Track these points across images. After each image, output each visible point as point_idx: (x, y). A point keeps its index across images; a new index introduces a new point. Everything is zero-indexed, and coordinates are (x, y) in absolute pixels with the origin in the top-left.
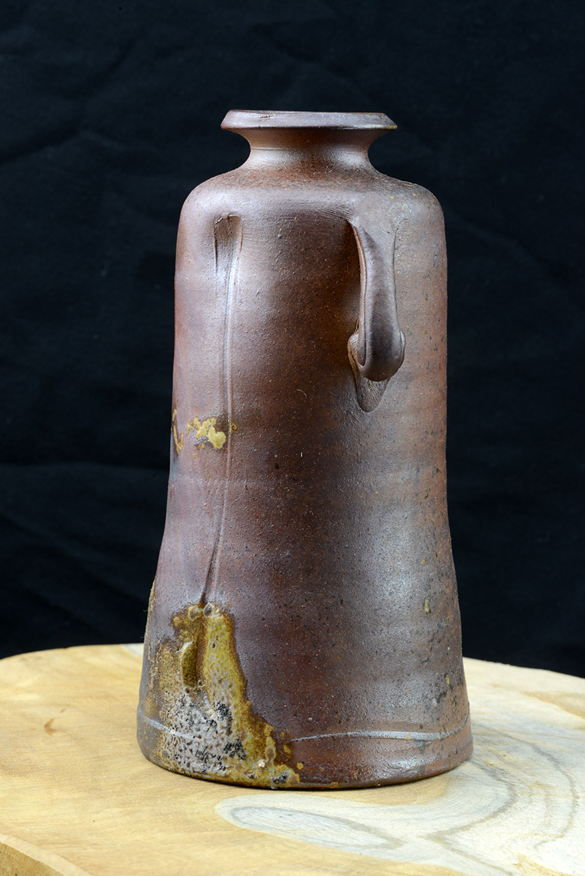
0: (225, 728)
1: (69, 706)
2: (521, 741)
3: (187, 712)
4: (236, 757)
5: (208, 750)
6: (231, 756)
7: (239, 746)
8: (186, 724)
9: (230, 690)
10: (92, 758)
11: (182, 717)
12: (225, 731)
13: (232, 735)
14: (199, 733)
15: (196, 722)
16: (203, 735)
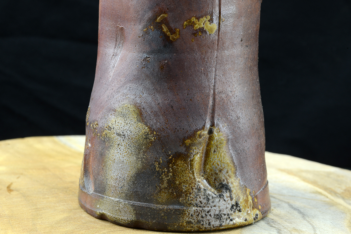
0: (229, 197)
1: (22, 174)
2: (281, 201)
3: (203, 194)
4: (237, 211)
5: (221, 212)
6: (234, 212)
7: (237, 204)
8: (205, 201)
9: (228, 174)
10: (33, 209)
11: (200, 197)
12: (229, 198)
13: (233, 200)
14: (214, 204)
15: (210, 198)
16: (218, 204)
